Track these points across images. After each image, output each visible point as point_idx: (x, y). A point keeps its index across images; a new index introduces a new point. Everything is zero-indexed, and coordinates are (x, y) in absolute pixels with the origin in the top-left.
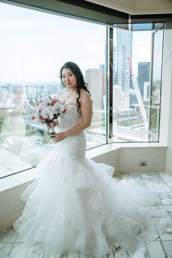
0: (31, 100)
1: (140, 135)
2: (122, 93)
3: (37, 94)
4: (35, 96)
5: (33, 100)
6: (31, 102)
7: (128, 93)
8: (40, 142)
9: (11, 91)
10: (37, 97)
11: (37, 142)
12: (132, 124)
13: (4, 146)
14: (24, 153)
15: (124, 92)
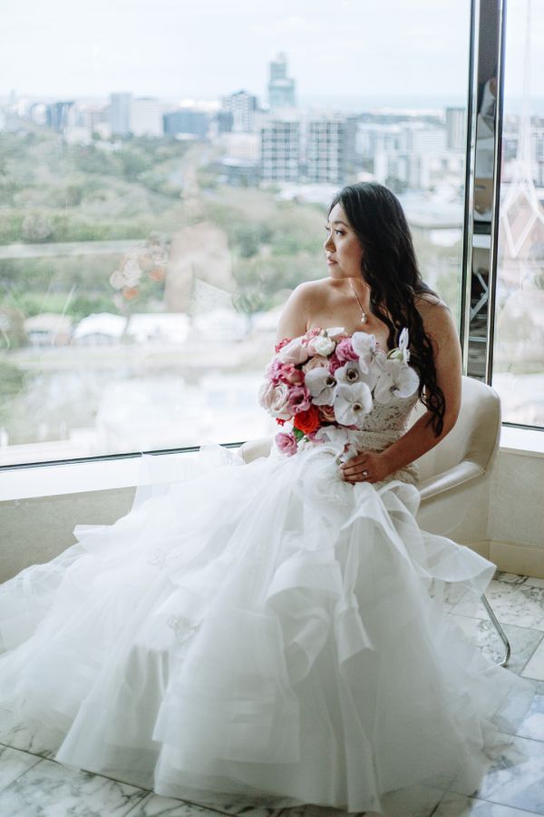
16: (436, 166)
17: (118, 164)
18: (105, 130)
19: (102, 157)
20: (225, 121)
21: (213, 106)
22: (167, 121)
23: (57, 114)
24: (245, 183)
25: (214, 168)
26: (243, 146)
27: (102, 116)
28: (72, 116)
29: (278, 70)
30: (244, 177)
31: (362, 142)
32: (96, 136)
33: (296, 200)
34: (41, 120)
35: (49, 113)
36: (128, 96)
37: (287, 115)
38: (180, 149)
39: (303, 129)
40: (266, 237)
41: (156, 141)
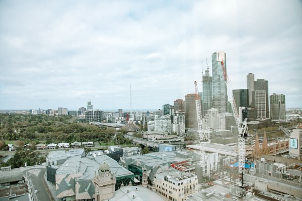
0: (137, 122)
1: (235, 151)
2: (219, 115)
3: (143, 118)
4: (141, 119)
5: (139, 122)
6: (137, 123)
7: (224, 116)
8: (139, 153)
9: (121, 115)
10: (143, 120)
11: (136, 152)
12: (229, 143)
13: (106, 153)
14: (123, 159)
15: (220, 114)
16: (117, 119)
17: (59, 119)
18: (57, 114)
19: (56, 118)
20: (80, 112)
21: (77, 110)
22: (69, 113)
23: (48, 111)
24: (83, 122)
25: (77, 119)
26: (83, 116)
27: (57, 112)
28: (51, 112)
29: (89, 103)
30: (83, 121)
31: (104, 115)
32: (55, 115)
33: (92, 124)
34: (45, 113)
35: (46, 112)
36: (62, 108)
37: (90, 110)
38: (71, 117)
39: (93, 112)
40: (86, 130)
41: (67, 116)
